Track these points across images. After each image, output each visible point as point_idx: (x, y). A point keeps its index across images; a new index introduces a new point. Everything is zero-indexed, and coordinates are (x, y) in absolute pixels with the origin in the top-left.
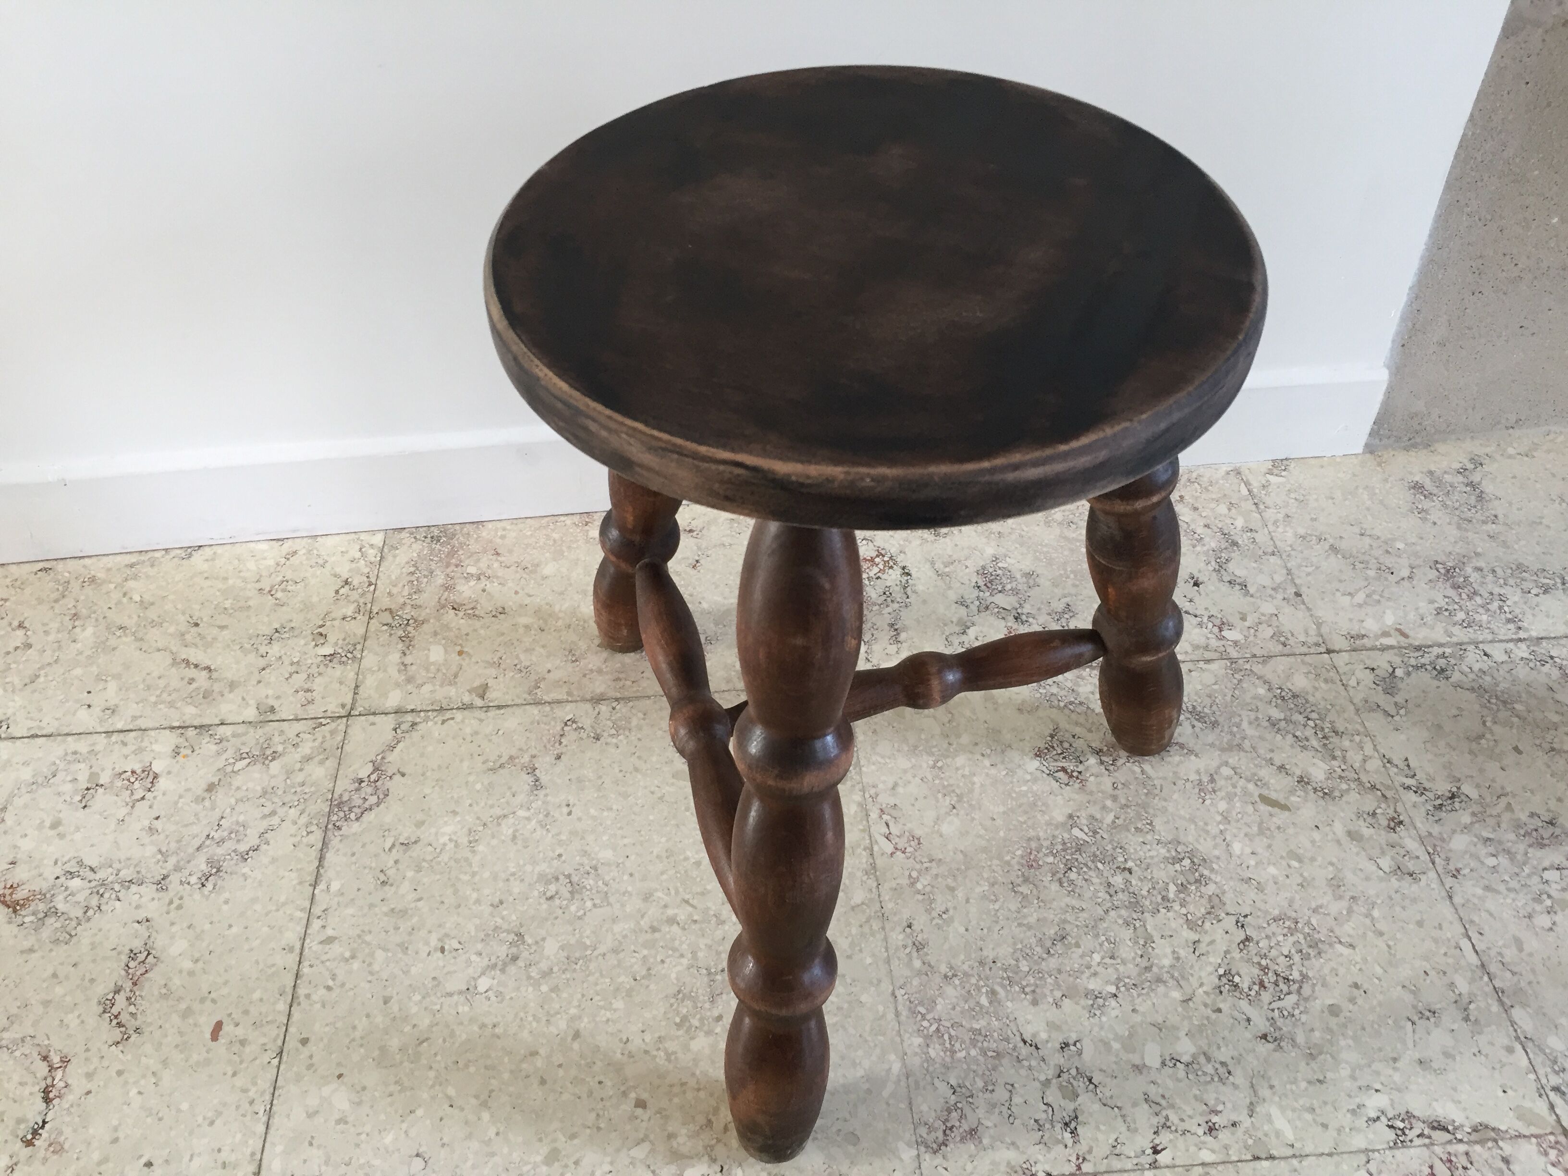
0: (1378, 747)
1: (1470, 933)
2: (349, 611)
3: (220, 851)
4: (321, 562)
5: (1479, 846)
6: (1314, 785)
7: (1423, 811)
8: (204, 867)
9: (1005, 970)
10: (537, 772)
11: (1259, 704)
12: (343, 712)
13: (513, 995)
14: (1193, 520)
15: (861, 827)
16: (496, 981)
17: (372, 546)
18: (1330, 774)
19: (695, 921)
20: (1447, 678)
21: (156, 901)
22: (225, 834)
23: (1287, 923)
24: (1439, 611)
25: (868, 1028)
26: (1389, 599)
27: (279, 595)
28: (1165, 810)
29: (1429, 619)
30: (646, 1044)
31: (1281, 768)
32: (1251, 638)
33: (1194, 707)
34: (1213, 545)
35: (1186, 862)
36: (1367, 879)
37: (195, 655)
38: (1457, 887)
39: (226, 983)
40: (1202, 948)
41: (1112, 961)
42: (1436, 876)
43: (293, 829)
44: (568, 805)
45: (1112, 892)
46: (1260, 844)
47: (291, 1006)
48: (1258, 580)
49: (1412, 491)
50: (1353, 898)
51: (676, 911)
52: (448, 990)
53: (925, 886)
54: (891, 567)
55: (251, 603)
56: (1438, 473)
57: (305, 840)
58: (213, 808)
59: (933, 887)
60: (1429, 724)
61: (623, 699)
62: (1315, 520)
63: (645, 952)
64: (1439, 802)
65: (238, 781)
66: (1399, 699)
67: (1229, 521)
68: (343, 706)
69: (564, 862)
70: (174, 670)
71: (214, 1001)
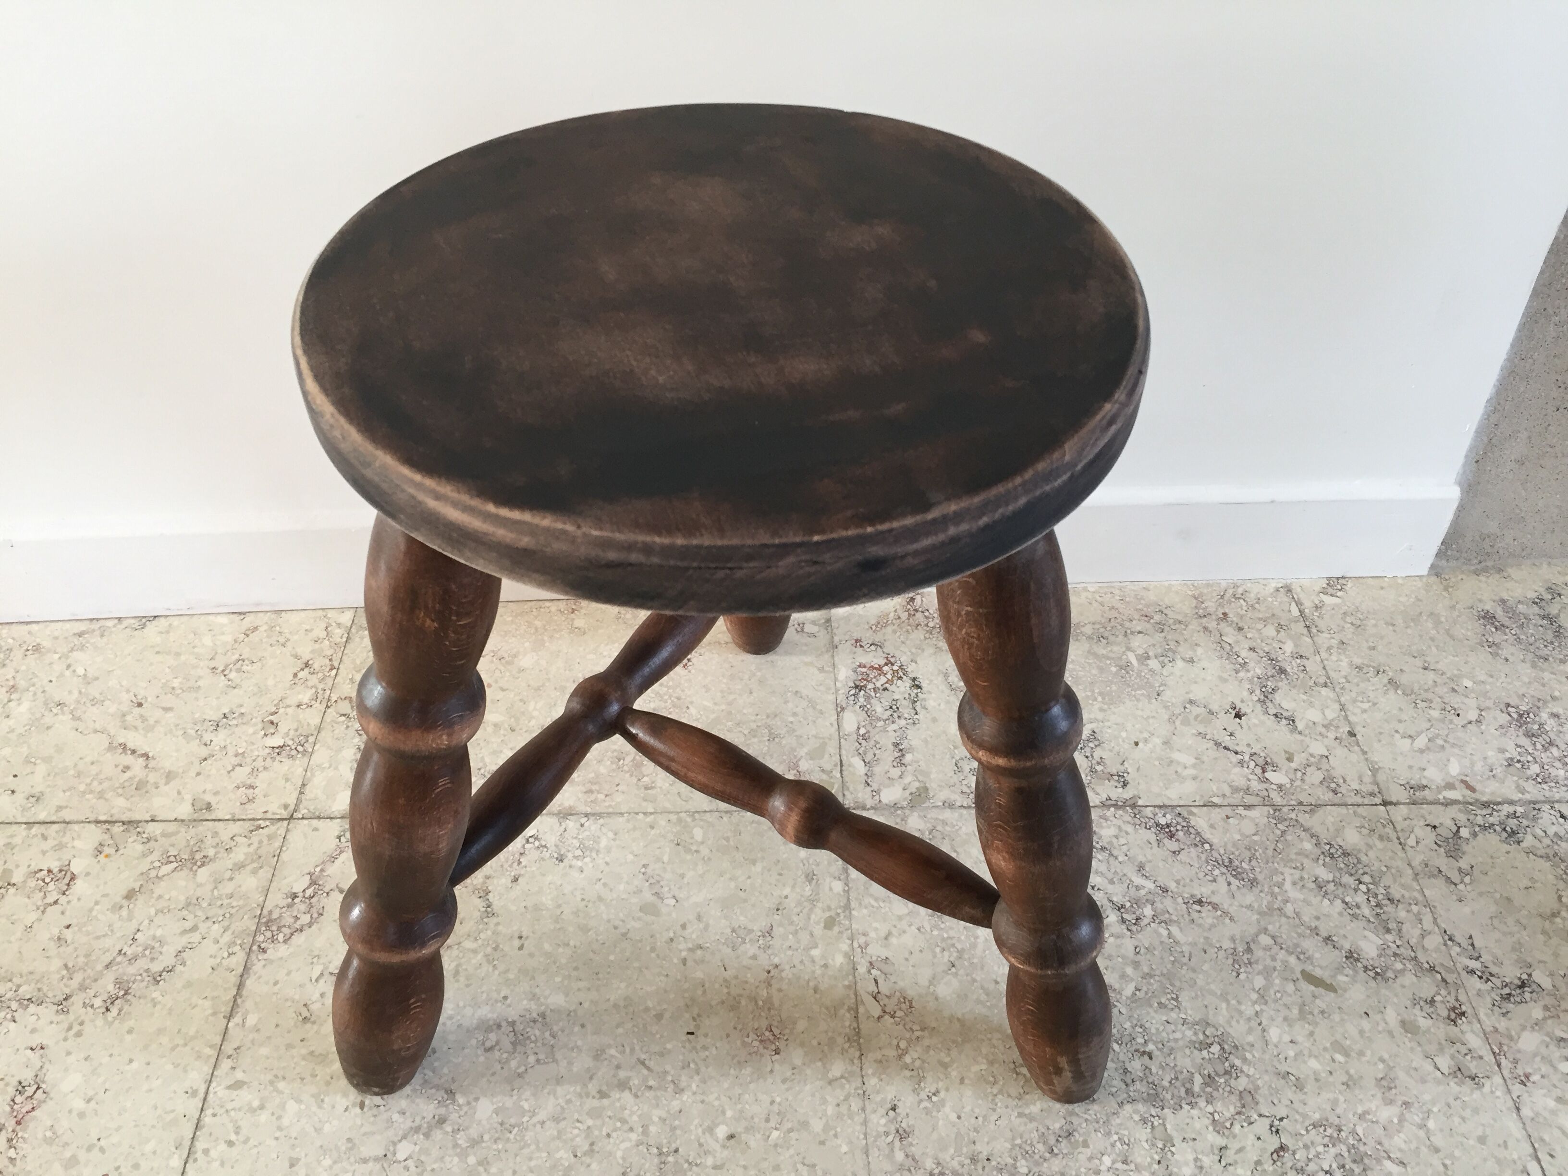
0: (1438, 921)
1: (1540, 1155)
2: (306, 696)
3: (132, 970)
4: (282, 640)
5: (1552, 1047)
6: (1365, 963)
7: (1489, 1000)
8: (111, 988)
10: (490, 897)
11: (1306, 862)
12: (285, 814)
14: (1237, 642)
15: (846, 983)
17: (339, 625)
18: (1383, 949)
19: (650, 1088)
20: (1519, 843)
21: (54, 1025)
22: (140, 949)
23: (1329, 1131)
24: (1510, 763)
26: (1453, 745)
27: (233, 675)
28: (1193, 983)
29: (1498, 771)
31: (1328, 939)
32: (1298, 783)
33: (1231, 861)
34: (1259, 671)
35: (1215, 1049)
36: (1423, 1081)
37: (134, 740)
38: (1525, 1096)
39: (118, 1129)
40: (1230, 1156)
41: (1125, 1167)
42: (1501, 1081)
43: (213, 949)
44: (520, 938)
45: (1129, 1081)
46: (1300, 1032)
47: (185, 1164)
48: (1308, 715)
49: (1482, 621)
50: (1406, 1104)
51: (629, 1074)
52: (363, 1156)
53: (914, 1060)
54: (900, 678)
55: (200, 683)
56: (1511, 602)
57: (225, 963)
58: (130, 919)
59: (924, 1061)
60: (1498, 896)
61: (594, 814)
62: (1374, 648)
63: (590, 1122)
64: (1507, 991)
65: (160, 888)
66: (1464, 864)
67: (1276, 645)
68: (286, 807)
69: (509, 1006)
70: (109, 755)
71: (102, 1150)
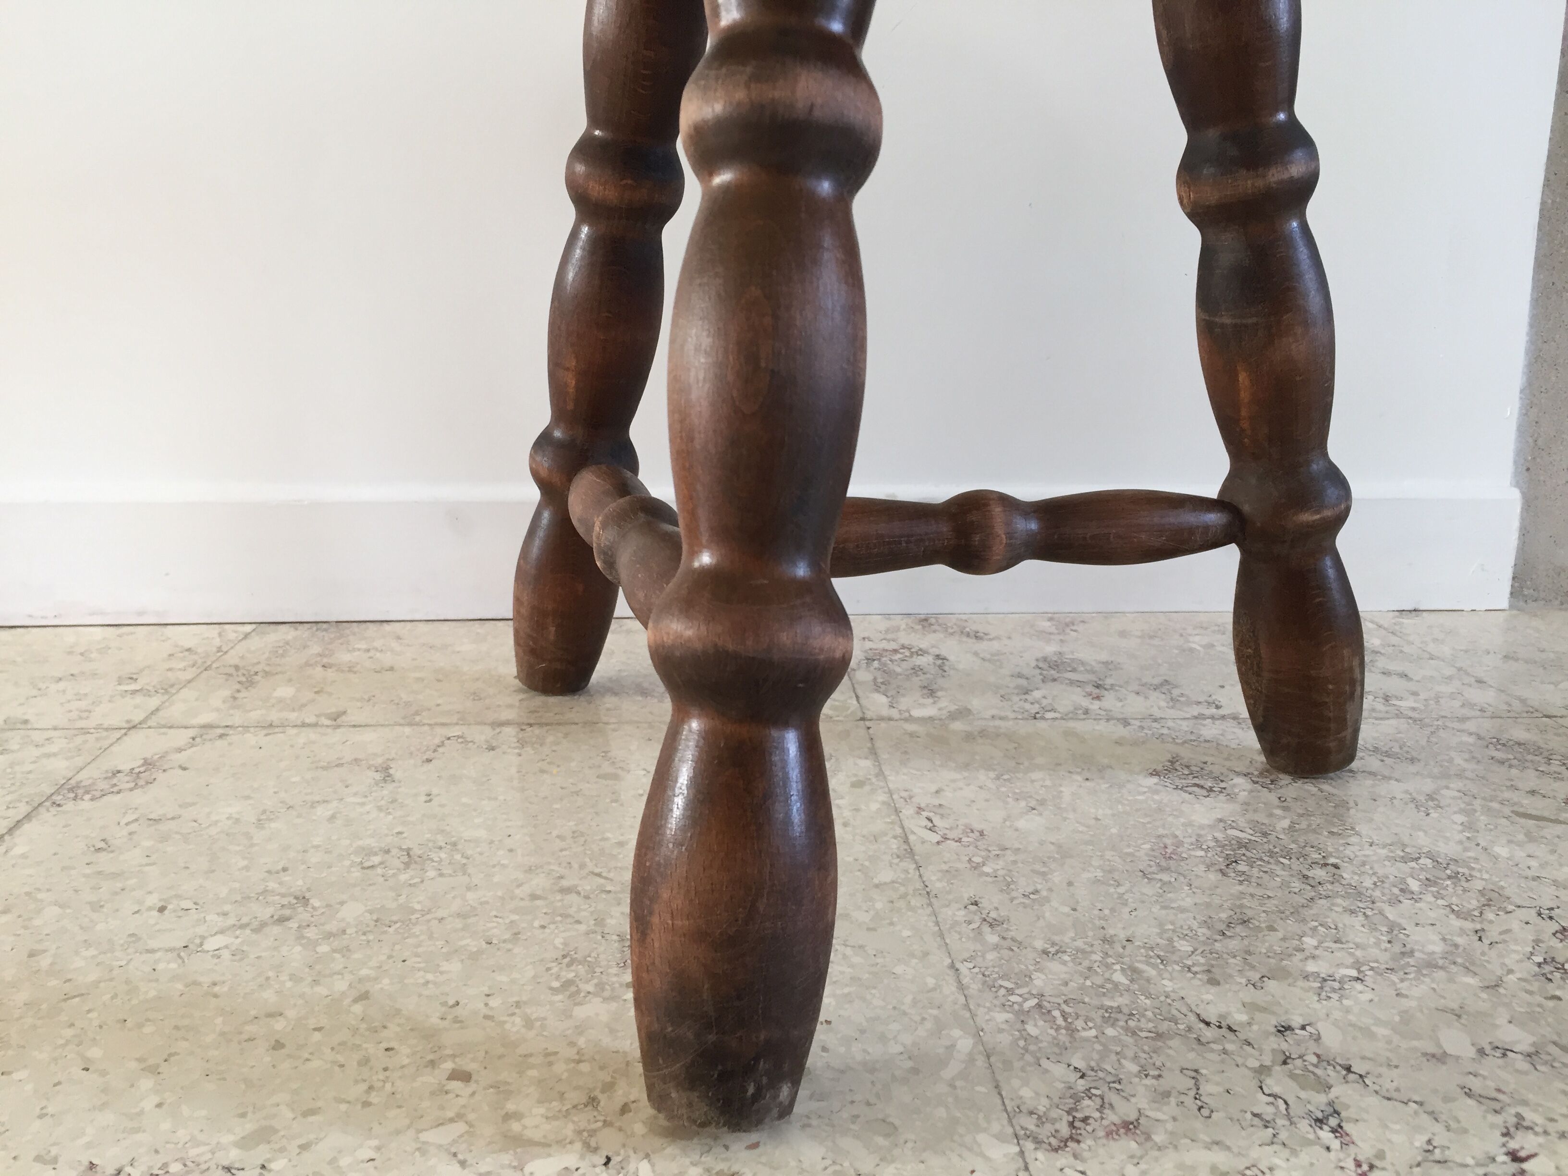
2: (180, 665)
9: (1152, 949)
10: (391, 770)
11: (1471, 748)
12: (125, 725)
13: (263, 954)
16: (239, 940)
25: (908, 999)
28: (1369, 819)
30: (492, 1009)
31: (1533, 792)
32: (1433, 706)
33: (1377, 748)
35: (1425, 861)
40: (1492, 937)
41: (1339, 946)
44: (429, 795)
45: (1313, 883)
46: (1537, 849)
51: (577, 882)
52: (149, 947)
53: (996, 870)
54: (921, 655)
55: (49, 659)
59: (1010, 871)
61: (538, 724)
62: (1474, 642)
63: (515, 918)
68: (128, 722)
69: (405, 838)
